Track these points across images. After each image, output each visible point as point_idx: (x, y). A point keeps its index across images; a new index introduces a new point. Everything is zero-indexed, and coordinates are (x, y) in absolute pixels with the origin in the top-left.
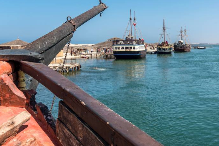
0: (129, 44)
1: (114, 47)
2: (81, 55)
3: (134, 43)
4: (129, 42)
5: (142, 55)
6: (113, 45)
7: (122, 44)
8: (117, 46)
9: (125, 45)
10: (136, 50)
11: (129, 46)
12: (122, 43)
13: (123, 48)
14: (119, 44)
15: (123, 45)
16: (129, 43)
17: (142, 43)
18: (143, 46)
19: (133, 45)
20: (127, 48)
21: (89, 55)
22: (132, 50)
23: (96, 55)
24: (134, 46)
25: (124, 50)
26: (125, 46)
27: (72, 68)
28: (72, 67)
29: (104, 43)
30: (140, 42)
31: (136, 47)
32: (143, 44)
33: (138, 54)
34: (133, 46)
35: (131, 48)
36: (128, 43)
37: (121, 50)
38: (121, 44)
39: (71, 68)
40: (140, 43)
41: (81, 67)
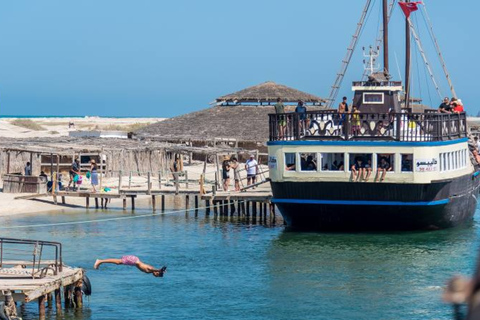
0: (373, 138)
1: (280, 153)
2: (69, 200)
3: (409, 129)
4: (373, 125)
5: (454, 208)
6: (274, 139)
7: (331, 137)
8: (300, 150)
9: (346, 142)
10: (421, 177)
11: (375, 151)
12: (332, 129)
13: (336, 162)
14: (313, 137)
15: (334, 139)
16: (377, 130)
17: (454, 129)
18: (464, 146)
19: (398, 142)
20: (360, 161)
21: (120, 200)
22: (396, 176)
23: (158, 198)
24: (406, 150)
25: (344, 175)
26: (347, 150)
27: (40, 299)
28: (39, 295)
29: (196, 119)
30: (442, 122)
31: (422, 154)
32: (459, 136)
33: (430, 203)
34: (398, 152)
35: (386, 162)
36: (368, 130)
37: (321, 175)
38: (322, 138)
39: (32, 296)
40: (445, 130)
41: (88, 292)
